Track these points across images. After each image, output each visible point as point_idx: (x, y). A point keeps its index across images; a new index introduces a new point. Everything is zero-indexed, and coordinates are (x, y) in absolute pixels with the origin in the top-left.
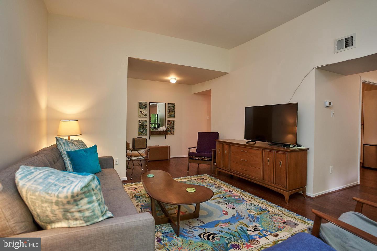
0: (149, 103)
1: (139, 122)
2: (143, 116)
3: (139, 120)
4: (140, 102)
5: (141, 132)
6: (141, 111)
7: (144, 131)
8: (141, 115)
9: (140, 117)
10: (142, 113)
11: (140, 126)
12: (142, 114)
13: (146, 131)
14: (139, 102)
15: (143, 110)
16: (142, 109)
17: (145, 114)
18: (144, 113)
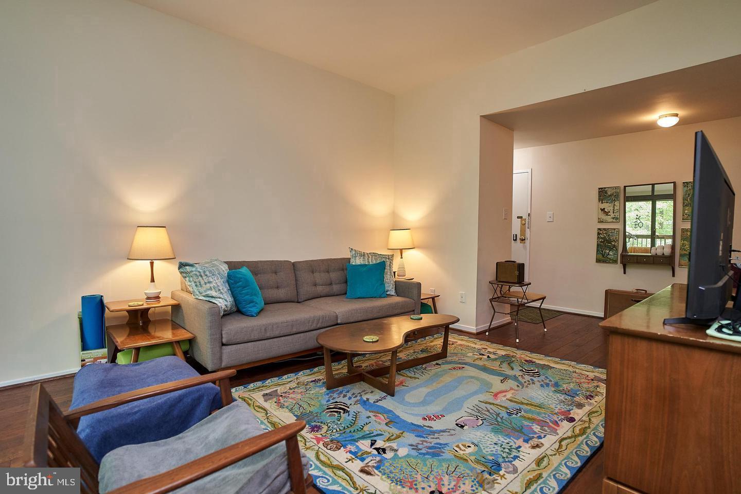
0: (625, 187)
1: (599, 234)
2: (609, 218)
3: (599, 229)
4: (602, 188)
5: (603, 256)
6: (604, 209)
7: (611, 253)
8: (604, 217)
9: (601, 221)
10: (607, 213)
11: (601, 242)
12: (607, 215)
13: (614, 254)
14: (599, 189)
15: (607, 206)
16: (607, 203)
17: (612, 215)
18: (611, 211)
